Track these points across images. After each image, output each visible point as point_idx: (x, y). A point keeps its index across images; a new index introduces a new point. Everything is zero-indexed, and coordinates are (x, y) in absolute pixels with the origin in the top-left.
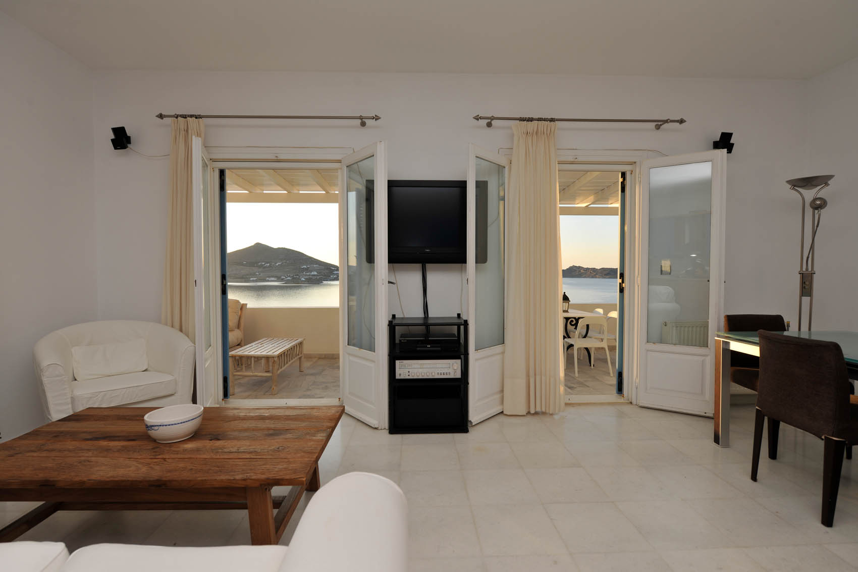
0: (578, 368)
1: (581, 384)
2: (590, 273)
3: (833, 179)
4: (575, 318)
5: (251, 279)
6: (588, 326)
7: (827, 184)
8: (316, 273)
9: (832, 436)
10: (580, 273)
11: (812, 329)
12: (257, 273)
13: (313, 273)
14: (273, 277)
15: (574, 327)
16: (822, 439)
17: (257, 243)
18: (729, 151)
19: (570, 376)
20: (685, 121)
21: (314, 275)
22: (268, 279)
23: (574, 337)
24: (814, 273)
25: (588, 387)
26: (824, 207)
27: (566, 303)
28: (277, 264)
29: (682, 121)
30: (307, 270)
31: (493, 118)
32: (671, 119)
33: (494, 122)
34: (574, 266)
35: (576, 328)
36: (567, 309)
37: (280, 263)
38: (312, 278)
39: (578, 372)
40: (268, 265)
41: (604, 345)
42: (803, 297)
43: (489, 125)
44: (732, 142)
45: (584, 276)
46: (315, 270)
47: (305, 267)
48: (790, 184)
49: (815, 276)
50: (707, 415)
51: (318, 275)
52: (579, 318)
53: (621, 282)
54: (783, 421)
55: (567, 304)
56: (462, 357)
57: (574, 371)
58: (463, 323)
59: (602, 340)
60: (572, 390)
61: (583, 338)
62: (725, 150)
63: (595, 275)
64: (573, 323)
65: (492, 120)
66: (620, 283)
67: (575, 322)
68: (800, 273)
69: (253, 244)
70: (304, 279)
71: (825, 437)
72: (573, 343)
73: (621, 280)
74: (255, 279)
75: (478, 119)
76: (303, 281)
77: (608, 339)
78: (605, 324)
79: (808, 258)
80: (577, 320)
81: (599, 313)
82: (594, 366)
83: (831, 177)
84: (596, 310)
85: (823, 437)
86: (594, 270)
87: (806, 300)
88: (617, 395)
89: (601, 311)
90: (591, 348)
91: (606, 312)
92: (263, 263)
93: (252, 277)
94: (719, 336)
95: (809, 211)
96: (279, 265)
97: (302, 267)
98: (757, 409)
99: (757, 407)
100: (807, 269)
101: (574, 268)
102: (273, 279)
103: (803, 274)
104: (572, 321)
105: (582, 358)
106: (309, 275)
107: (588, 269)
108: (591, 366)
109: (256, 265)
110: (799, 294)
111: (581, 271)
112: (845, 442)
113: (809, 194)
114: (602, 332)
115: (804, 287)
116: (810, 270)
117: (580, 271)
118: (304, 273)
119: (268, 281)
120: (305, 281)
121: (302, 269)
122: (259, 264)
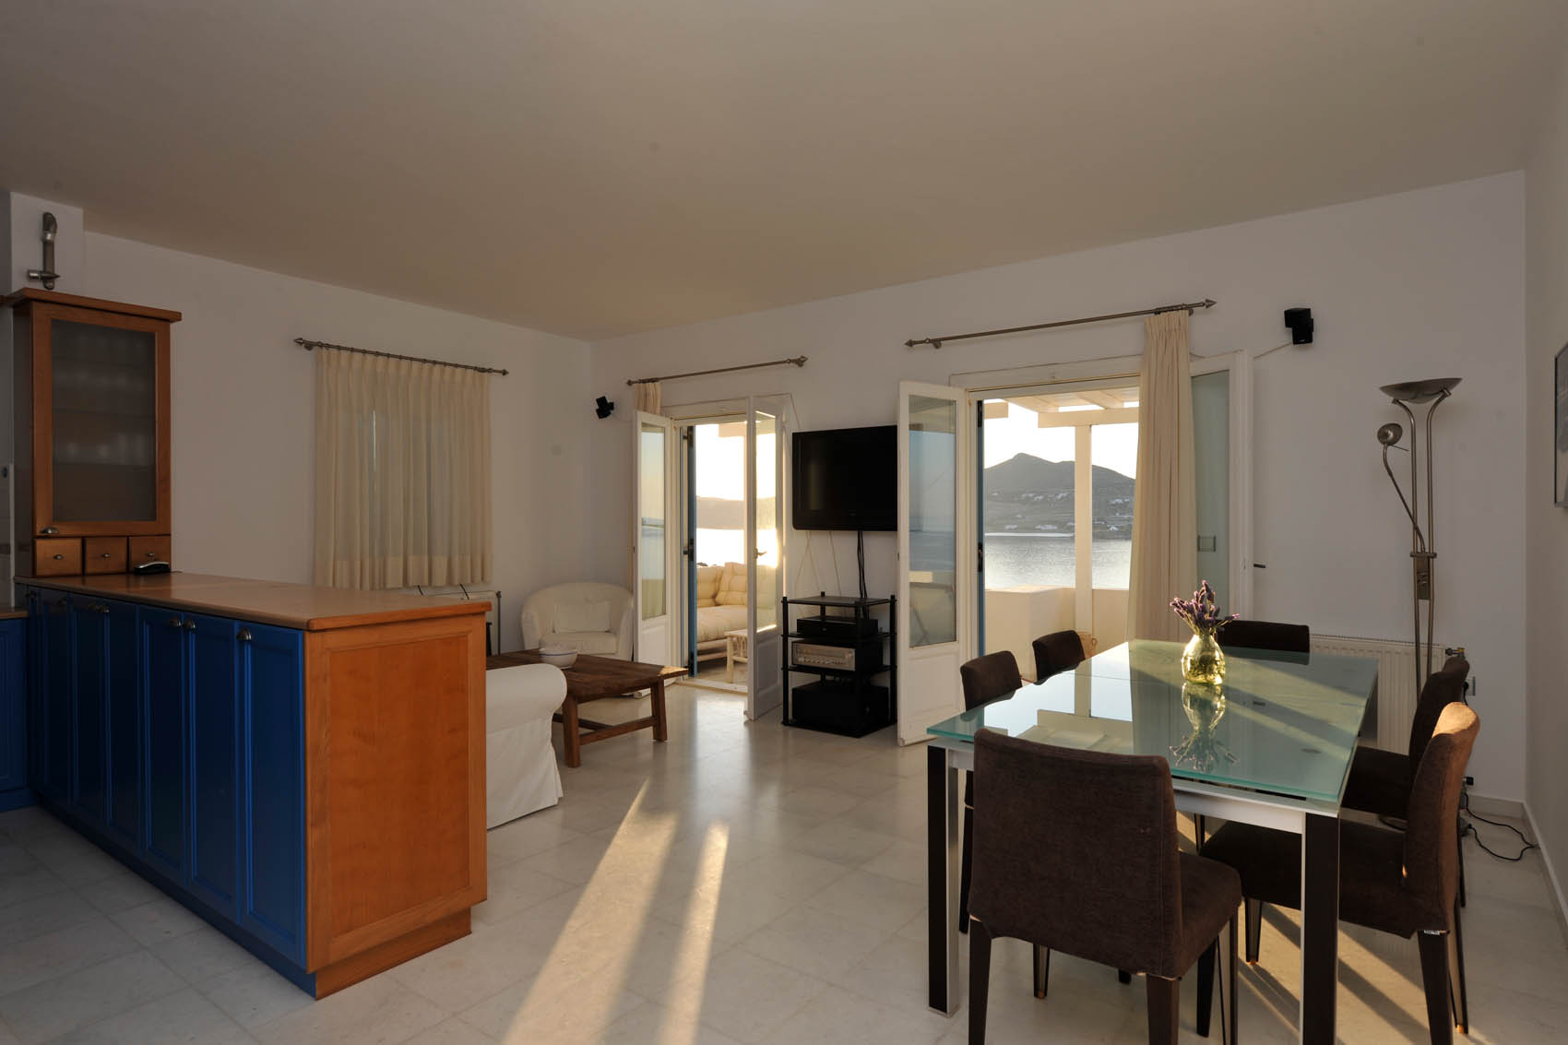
3: (1457, 385)
5: (1007, 527)
7: (1447, 394)
12: (1019, 516)
14: (1050, 522)
17: (1018, 455)
22: (1039, 527)
24: (1436, 557)
28: (1059, 497)
37: (1065, 495)
40: (1041, 498)
42: (1419, 600)
47: (1120, 501)
48: (1389, 394)
68: (1412, 557)
69: (1010, 456)
70: (1115, 529)
74: (1014, 527)
92: (1031, 495)
93: (1008, 524)
96: (1062, 498)
100: (1423, 549)
102: (1050, 527)
103: (1417, 557)
109: (1016, 499)
110: (1413, 594)
115: (1421, 582)
118: (1118, 514)
119: (1040, 531)
120: (1118, 533)
121: (1114, 505)
122: (1024, 496)
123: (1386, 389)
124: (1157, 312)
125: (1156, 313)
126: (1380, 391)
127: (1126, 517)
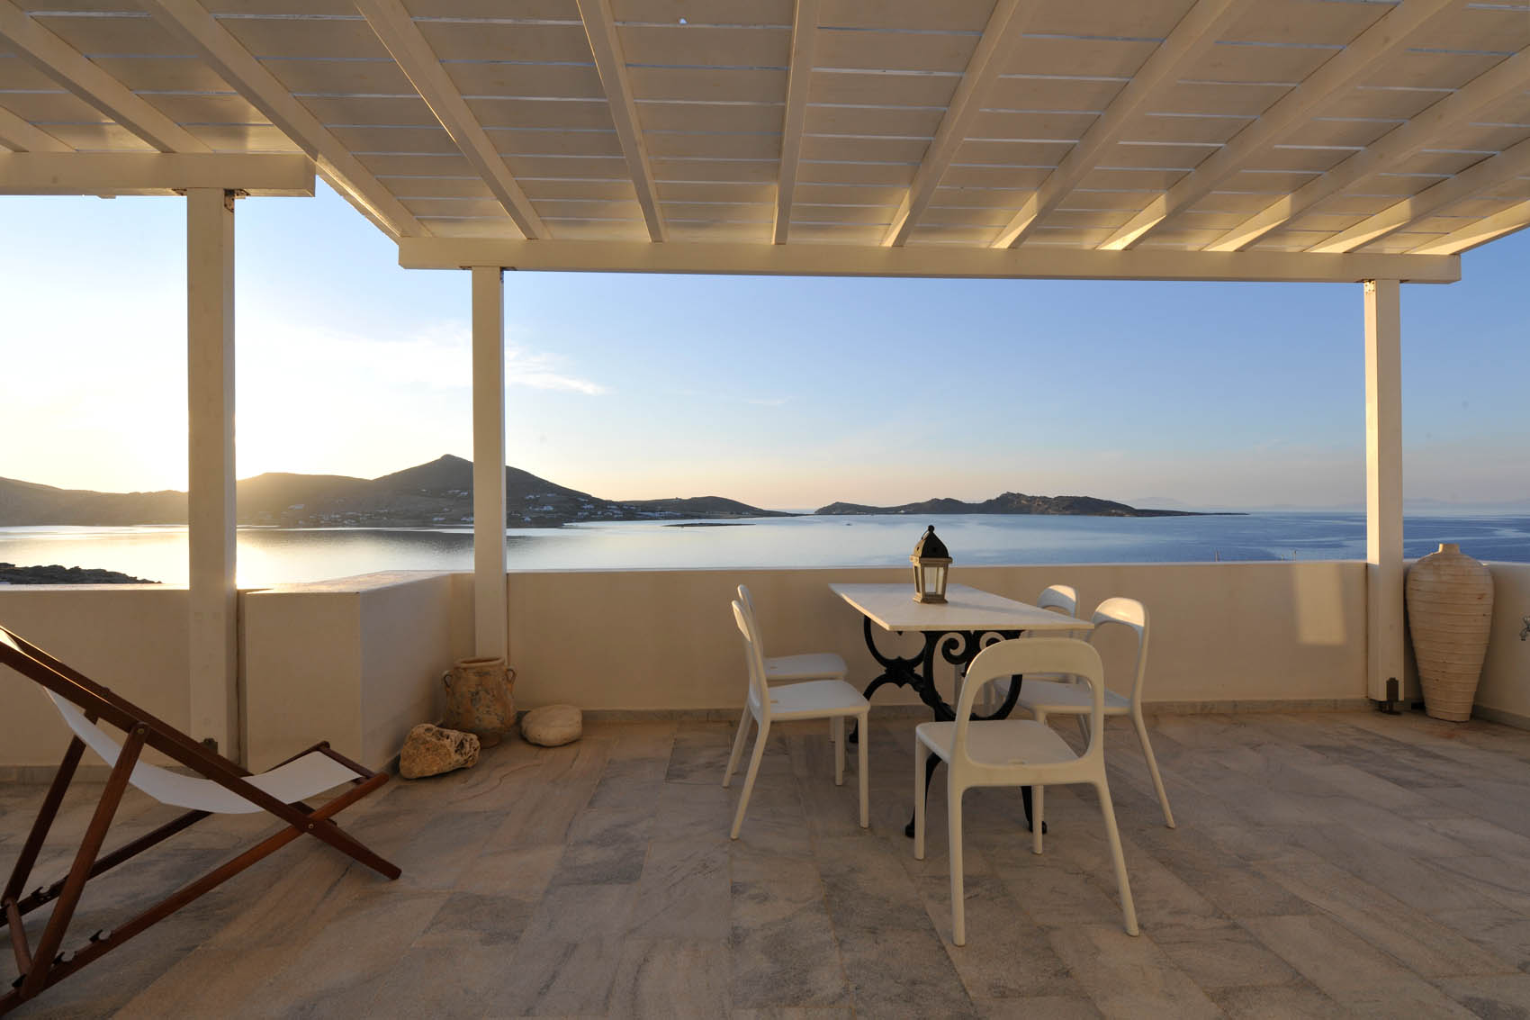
4: (965, 634)
5: (436, 519)
8: (551, 509)
12: (446, 509)
13: (545, 508)
17: (446, 456)
21: (549, 512)
22: (464, 519)
27: (937, 566)
30: (535, 502)
34: (1010, 494)
36: (940, 592)
38: (544, 518)
40: (466, 494)
45: (1027, 511)
46: (549, 504)
47: (532, 497)
51: (556, 513)
52: (979, 634)
55: (941, 571)
64: (954, 652)
69: (438, 457)
70: (529, 519)
74: (441, 519)
76: (527, 521)
80: (971, 639)
82: (1044, 831)
86: (1044, 500)
89: (1067, 595)
90: (1036, 786)
92: (458, 491)
93: (436, 516)
97: (528, 498)
101: (1010, 498)
104: (952, 644)
106: (540, 512)
107: (1033, 498)
108: (1031, 829)
109: (444, 494)
111: (1023, 502)
117: (1020, 502)
118: (530, 508)
119: (465, 522)
120: (531, 523)
121: (527, 500)
122: (450, 492)
127: (537, 509)
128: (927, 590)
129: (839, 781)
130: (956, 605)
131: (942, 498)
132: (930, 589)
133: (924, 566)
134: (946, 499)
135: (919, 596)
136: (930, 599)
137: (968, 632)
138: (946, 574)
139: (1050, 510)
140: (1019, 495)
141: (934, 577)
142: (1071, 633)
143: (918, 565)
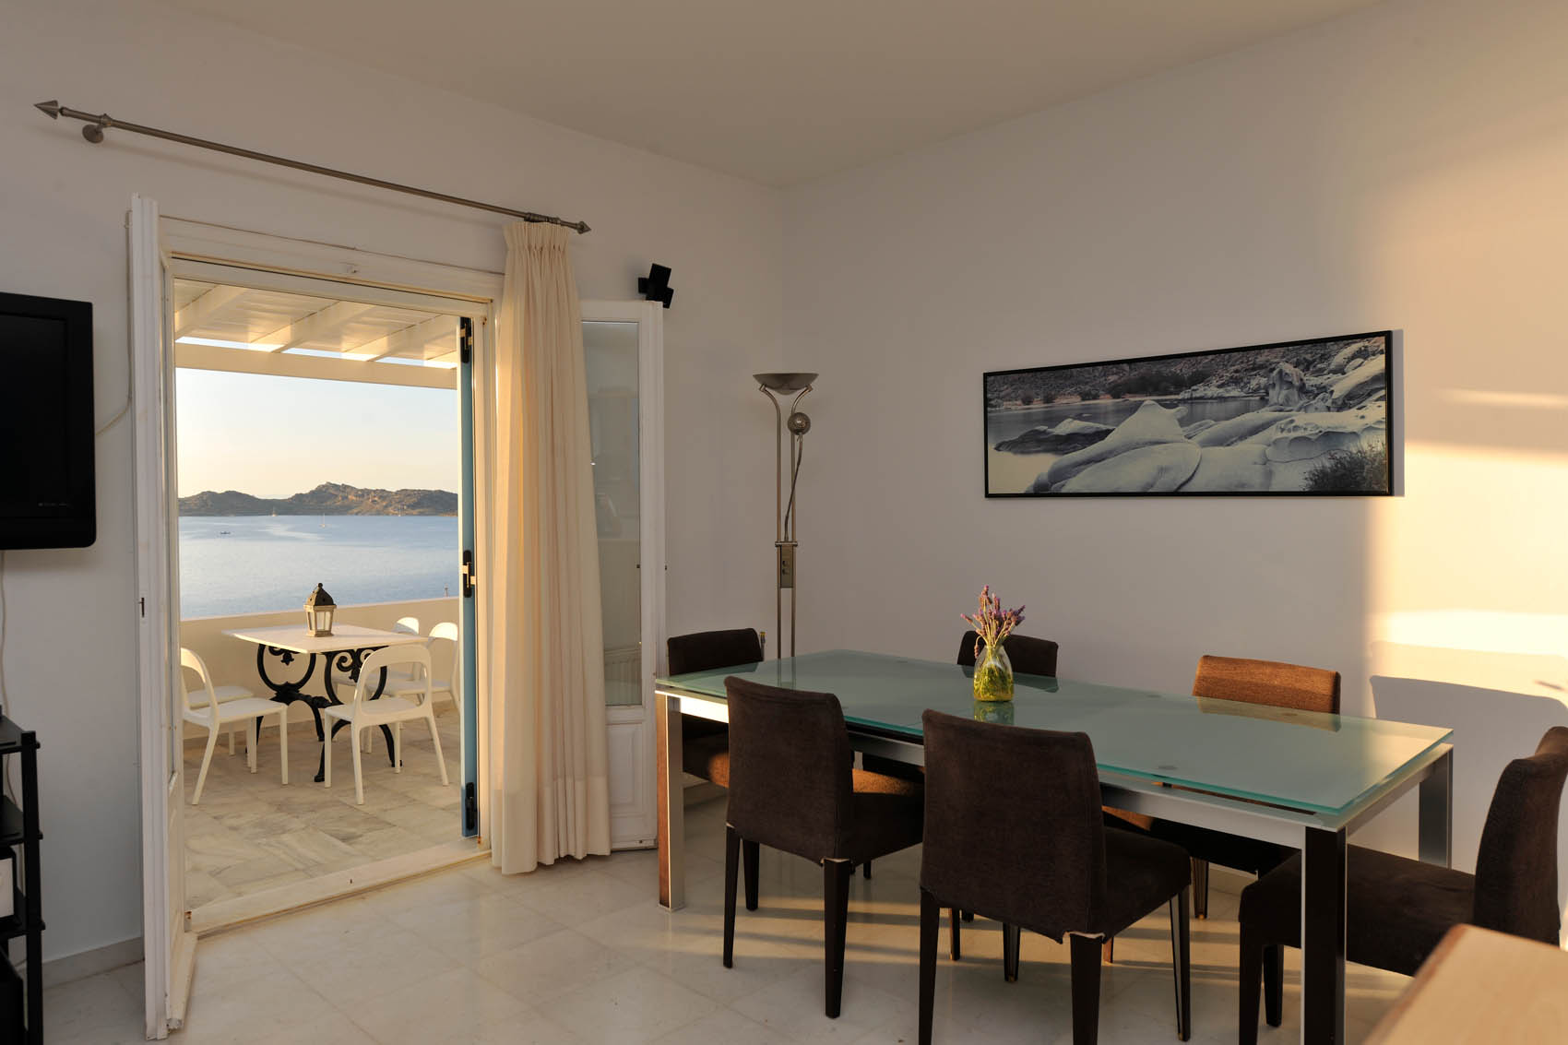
0: (363, 777)
1: (376, 822)
2: (373, 501)
3: (816, 381)
4: (351, 652)
6: (384, 670)
7: (809, 388)
9: (834, 858)
10: (346, 502)
11: (796, 653)
15: (349, 673)
16: (821, 865)
18: (667, 305)
19: (345, 804)
20: (589, 229)
23: (351, 700)
24: (796, 546)
25: (391, 825)
26: (807, 431)
27: (325, 611)
29: (582, 228)
31: (104, 121)
32: (564, 218)
33: (108, 132)
34: (330, 486)
35: (355, 676)
36: (327, 629)
39: (364, 788)
41: (426, 711)
42: (782, 589)
43: (93, 135)
44: (669, 285)
45: (355, 511)
48: (759, 381)
49: (797, 549)
50: (643, 845)
52: (360, 650)
53: (467, 572)
54: (765, 844)
55: (328, 614)
56: (18, 849)
57: (354, 790)
58: (19, 744)
59: (420, 698)
60: (350, 844)
61: (373, 699)
62: (661, 304)
63: (386, 507)
64: (344, 664)
65: (105, 125)
66: (465, 575)
67: (350, 661)
68: (777, 546)
71: (825, 860)
72: (346, 717)
73: (467, 567)
75: (54, 115)
77: (434, 693)
78: (427, 661)
79: (787, 518)
80: (356, 654)
81: (408, 632)
82: (401, 765)
83: (812, 377)
84: (400, 622)
85: (822, 862)
86: (382, 494)
87: (786, 592)
88: (464, 838)
89: (412, 623)
90: (393, 724)
91: (426, 626)
94: (660, 687)
95: (786, 434)
98: (728, 827)
99: (728, 825)
100: (786, 538)
101: (332, 491)
103: (781, 546)
104: (343, 659)
105: (370, 751)
107: (366, 492)
108: (393, 765)
110: (776, 584)
111: (350, 497)
112: (849, 862)
113: (786, 401)
114: (417, 676)
115: (784, 571)
116: (790, 539)
117: (347, 497)
123: (757, 377)
124: (531, 218)
125: (527, 220)
126: (754, 379)
128: (319, 628)
129: (254, 770)
130: (338, 636)
131: (220, 490)
132: (321, 628)
133: (316, 611)
134: (227, 492)
135: (313, 633)
136: (320, 634)
137: (352, 650)
138: (331, 618)
139: (390, 510)
140: (345, 487)
141: (324, 617)
142: (417, 643)
143: (312, 611)
